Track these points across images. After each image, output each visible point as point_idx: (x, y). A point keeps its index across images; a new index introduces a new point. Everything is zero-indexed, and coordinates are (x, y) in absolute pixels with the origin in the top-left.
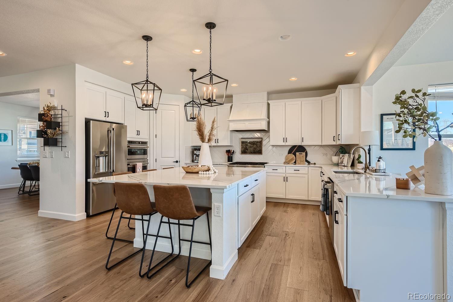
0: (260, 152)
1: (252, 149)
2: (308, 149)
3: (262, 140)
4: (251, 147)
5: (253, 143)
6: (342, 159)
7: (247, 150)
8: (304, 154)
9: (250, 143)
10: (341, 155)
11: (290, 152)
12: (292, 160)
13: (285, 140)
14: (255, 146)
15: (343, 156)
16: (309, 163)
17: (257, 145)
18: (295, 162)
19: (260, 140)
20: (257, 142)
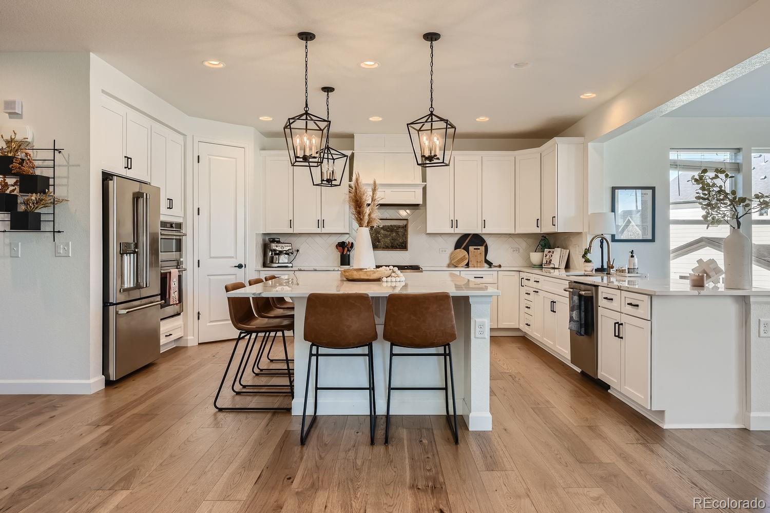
0: (403, 246)
1: (388, 240)
2: (489, 241)
3: (408, 222)
4: (386, 236)
5: (390, 229)
6: (548, 257)
7: (379, 242)
8: (482, 248)
9: (384, 228)
10: (546, 250)
11: (458, 246)
12: (462, 259)
13: (454, 223)
14: (394, 234)
15: (550, 252)
16: (490, 264)
17: (397, 233)
18: (468, 265)
19: (404, 223)
20: (399, 227)
